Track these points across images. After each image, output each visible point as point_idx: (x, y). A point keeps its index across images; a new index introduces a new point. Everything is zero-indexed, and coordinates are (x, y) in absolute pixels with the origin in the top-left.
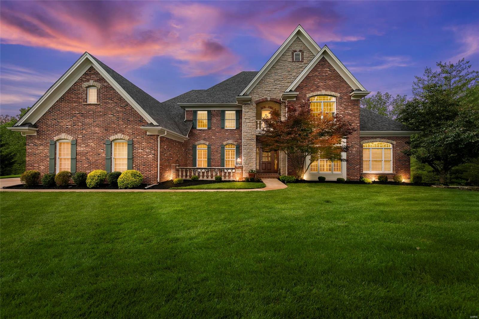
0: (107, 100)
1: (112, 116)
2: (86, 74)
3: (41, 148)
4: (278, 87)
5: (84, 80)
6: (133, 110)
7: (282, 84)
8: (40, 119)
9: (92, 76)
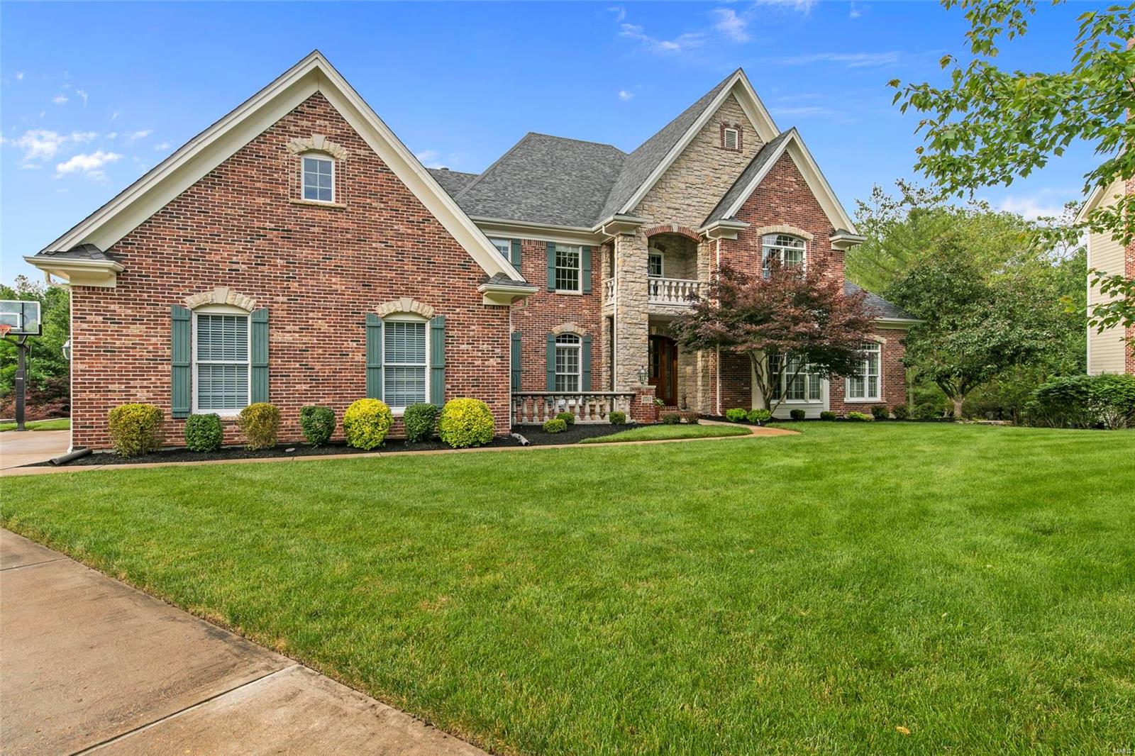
0: (368, 201)
1: (383, 245)
2: (296, 112)
3: (137, 332)
4: (693, 202)
5: (292, 128)
6: (443, 235)
7: (703, 196)
8: (128, 235)
9: (318, 122)
